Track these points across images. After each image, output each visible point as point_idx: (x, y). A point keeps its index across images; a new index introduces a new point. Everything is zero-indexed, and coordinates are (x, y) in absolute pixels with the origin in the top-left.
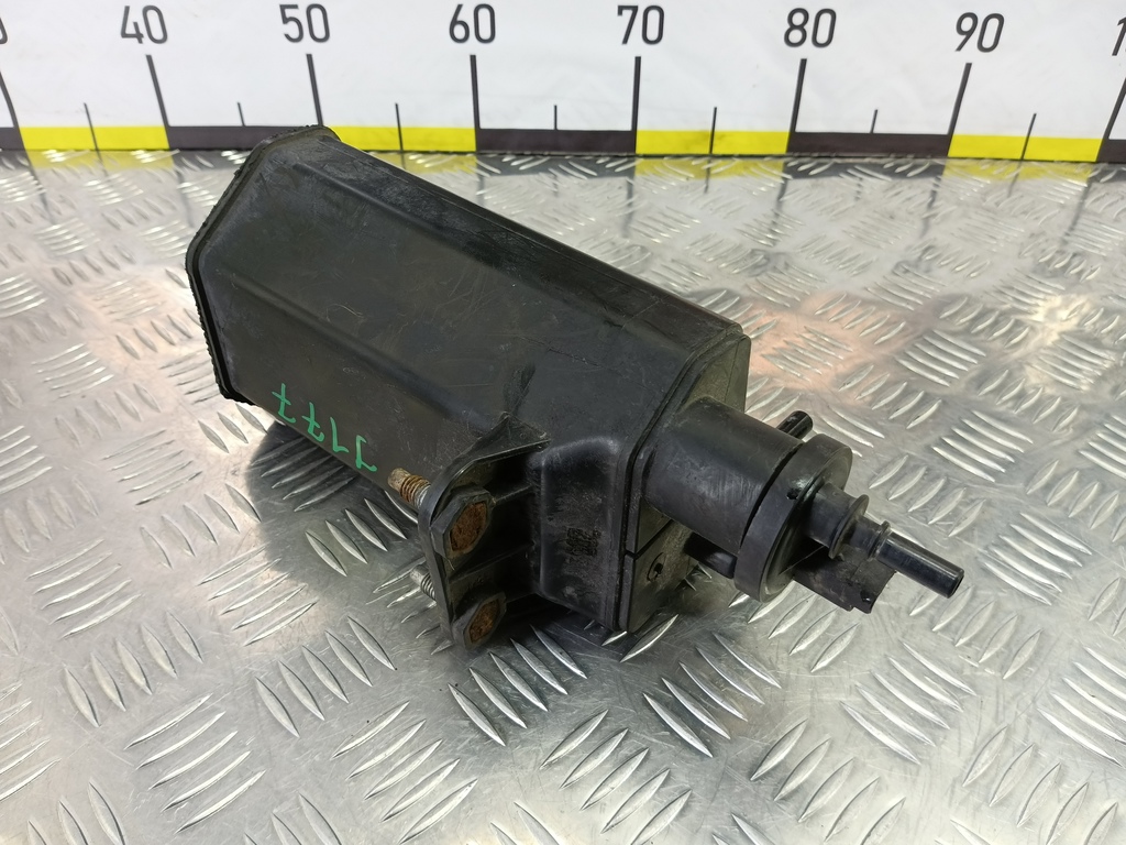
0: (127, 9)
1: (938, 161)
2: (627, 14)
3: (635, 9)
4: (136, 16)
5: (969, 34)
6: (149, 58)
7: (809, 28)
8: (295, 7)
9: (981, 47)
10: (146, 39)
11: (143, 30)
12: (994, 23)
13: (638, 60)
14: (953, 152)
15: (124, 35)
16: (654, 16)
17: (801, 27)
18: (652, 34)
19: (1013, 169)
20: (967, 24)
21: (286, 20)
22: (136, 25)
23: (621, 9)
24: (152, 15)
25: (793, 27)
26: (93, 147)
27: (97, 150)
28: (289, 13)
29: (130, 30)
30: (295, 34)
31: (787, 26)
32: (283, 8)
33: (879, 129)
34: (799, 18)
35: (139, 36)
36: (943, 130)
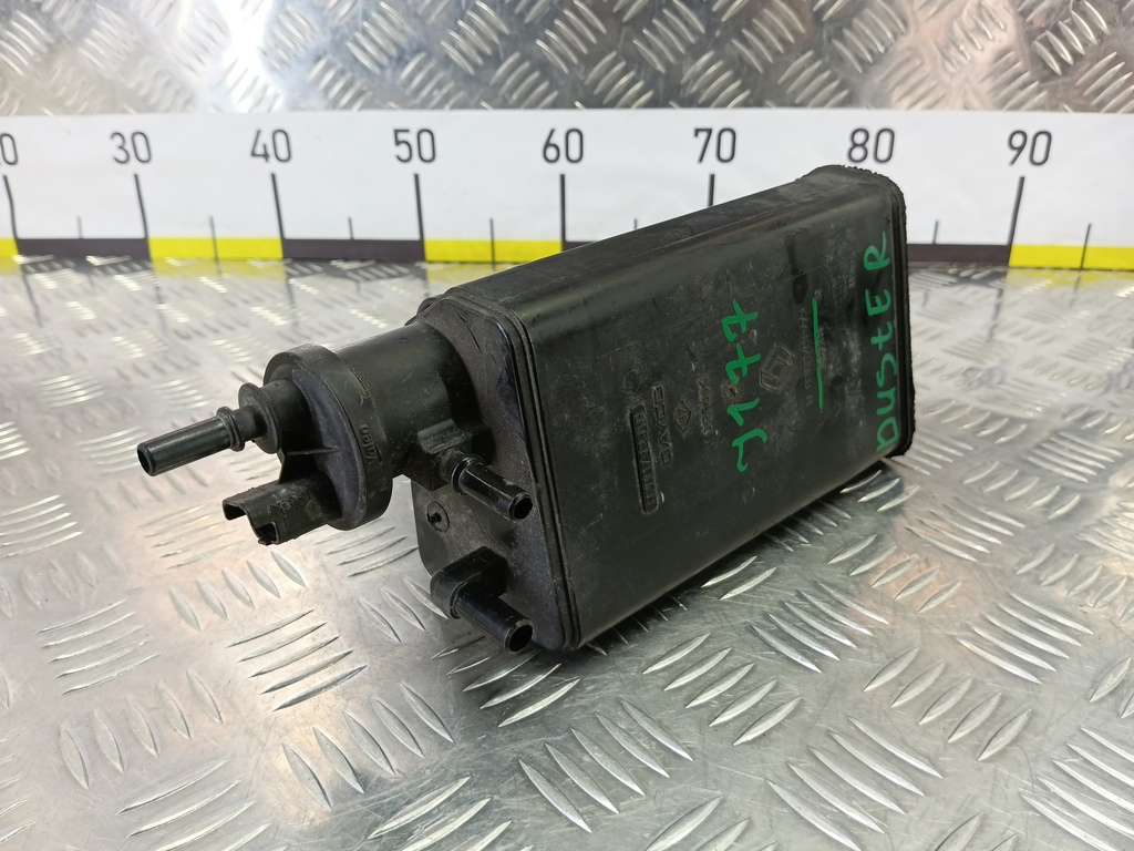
0: (259, 133)
1: (1000, 269)
2: (703, 136)
3: (709, 131)
4: (266, 138)
5: (1020, 149)
6: (273, 177)
7: (870, 145)
8: (407, 131)
9: (1033, 162)
10: (272, 158)
11: (270, 150)
12: (1042, 140)
13: (712, 178)
14: (1014, 260)
15: (254, 154)
16: (727, 137)
17: (863, 145)
18: (725, 153)
19: (1076, 275)
20: (1018, 141)
21: (398, 143)
22: (265, 146)
23: (697, 132)
24: (280, 138)
25: (855, 145)
26: (211, 254)
27: (216, 259)
28: (402, 136)
29: (260, 150)
30: (405, 155)
31: (849, 145)
32: (396, 132)
33: (943, 239)
34: (860, 138)
35: (266, 156)
36: (1003, 240)
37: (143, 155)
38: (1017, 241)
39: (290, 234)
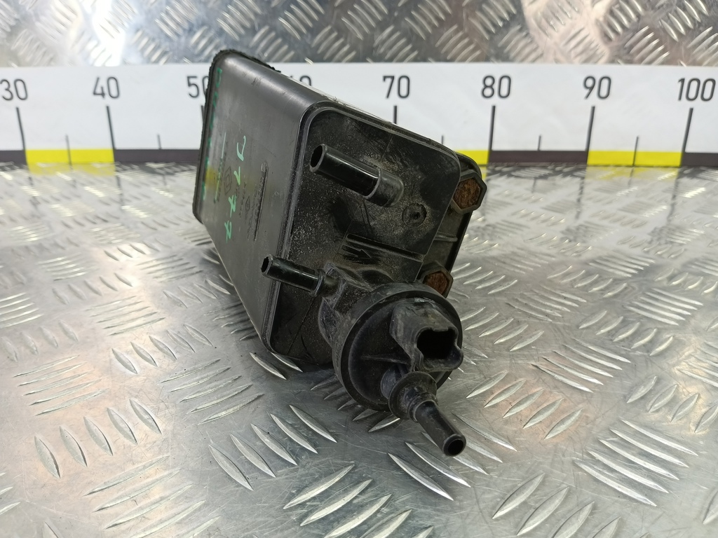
0: (98, 79)
1: (581, 166)
2: (389, 80)
3: (393, 78)
4: (103, 83)
5: (591, 89)
6: (108, 108)
7: (496, 86)
8: (195, 77)
9: (600, 97)
10: (107, 96)
11: (106, 91)
12: (605, 82)
13: (396, 108)
14: (591, 161)
15: (95, 93)
16: (404, 82)
17: (491, 87)
18: (404, 92)
19: (630, 169)
20: (590, 83)
21: (190, 85)
22: (102, 88)
23: (385, 78)
24: (112, 83)
25: (486, 87)
26: (66, 160)
27: (70, 163)
28: (192, 81)
29: (99, 91)
30: (194, 93)
31: (482, 86)
32: (189, 78)
33: (544, 147)
34: (489, 82)
35: (103, 94)
36: (582, 148)
37: (22, 94)
38: (592, 148)
39: (119, 146)
